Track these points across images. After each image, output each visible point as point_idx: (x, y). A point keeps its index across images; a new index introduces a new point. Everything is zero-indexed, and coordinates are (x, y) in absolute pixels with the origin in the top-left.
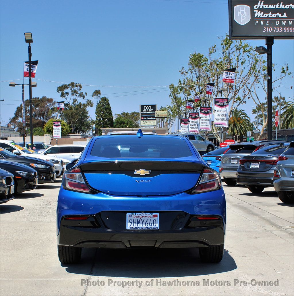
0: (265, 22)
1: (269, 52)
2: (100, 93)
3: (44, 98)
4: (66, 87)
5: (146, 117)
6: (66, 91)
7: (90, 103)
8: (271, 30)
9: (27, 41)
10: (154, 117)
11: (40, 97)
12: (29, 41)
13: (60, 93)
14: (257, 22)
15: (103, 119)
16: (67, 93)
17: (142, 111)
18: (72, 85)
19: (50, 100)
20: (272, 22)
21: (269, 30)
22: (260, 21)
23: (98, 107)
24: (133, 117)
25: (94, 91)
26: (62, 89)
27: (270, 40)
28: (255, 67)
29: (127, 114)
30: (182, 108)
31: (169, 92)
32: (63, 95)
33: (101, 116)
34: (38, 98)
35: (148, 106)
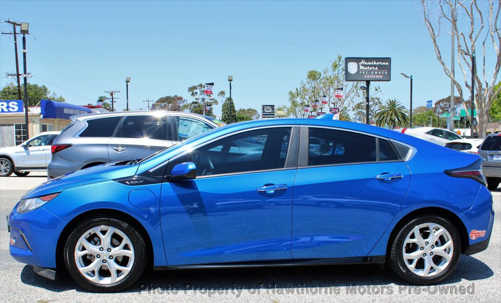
0: (365, 72)
1: (367, 89)
2: (224, 94)
3: (176, 96)
4: (195, 88)
5: (266, 115)
6: (195, 91)
7: (216, 102)
8: (368, 77)
9: (229, 80)
10: (273, 115)
11: (172, 96)
12: (230, 80)
13: (191, 93)
14: (361, 72)
15: (228, 116)
16: (196, 93)
17: (263, 110)
18: (201, 86)
19: (180, 99)
20: (369, 72)
21: (367, 77)
22: (362, 72)
23: (224, 106)
24: (249, 113)
25: (220, 91)
26: (192, 89)
27: (368, 82)
28: (357, 86)
29: (244, 110)
30: (297, 109)
31: (288, 97)
32: (193, 94)
33: (227, 113)
34: (170, 97)
35: (269, 106)
